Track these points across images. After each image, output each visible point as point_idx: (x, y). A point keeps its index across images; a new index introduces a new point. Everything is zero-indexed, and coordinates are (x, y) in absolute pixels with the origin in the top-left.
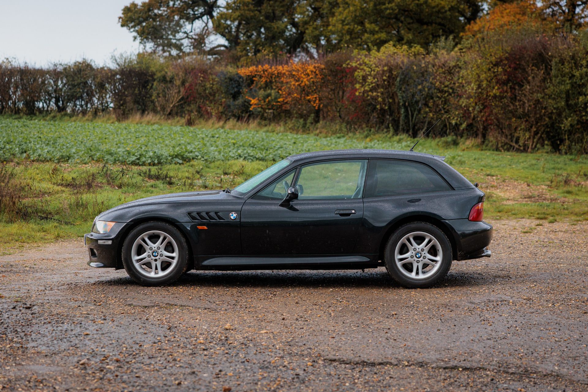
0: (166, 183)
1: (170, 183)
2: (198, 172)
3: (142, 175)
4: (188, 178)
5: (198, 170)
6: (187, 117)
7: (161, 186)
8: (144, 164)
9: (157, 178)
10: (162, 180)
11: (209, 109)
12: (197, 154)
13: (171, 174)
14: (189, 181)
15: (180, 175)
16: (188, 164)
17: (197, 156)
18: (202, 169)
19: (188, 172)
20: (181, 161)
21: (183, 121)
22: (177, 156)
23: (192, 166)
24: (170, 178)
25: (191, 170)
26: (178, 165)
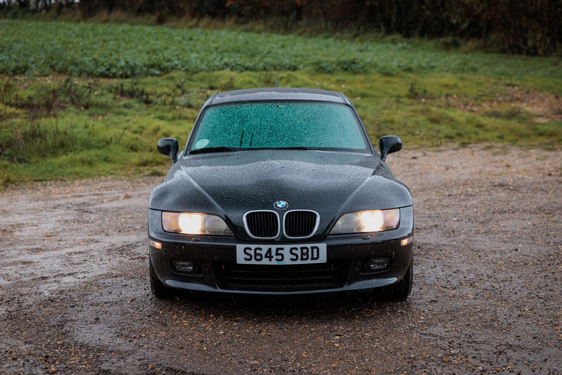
0: (143, 102)
1: (148, 102)
2: (179, 87)
3: (113, 90)
4: (169, 95)
5: (180, 84)
6: (157, 14)
7: (137, 105)
8: (114, 76)
9: (131, 94)
10: (138, 97)
11: (182, 5)
12: (176, 62)
13: (148, 89)
14: (170, 99)
15: (159, 91)
16: (167, 76)
17: (177, 65)
18: (184, 82)
19: (168, 86)
20: (158, 72)
21: (154, 18)
22: (153, 66)
23: (172, 78)
24: (147, 95)
25: (171, 83)
26: (155, 77)
